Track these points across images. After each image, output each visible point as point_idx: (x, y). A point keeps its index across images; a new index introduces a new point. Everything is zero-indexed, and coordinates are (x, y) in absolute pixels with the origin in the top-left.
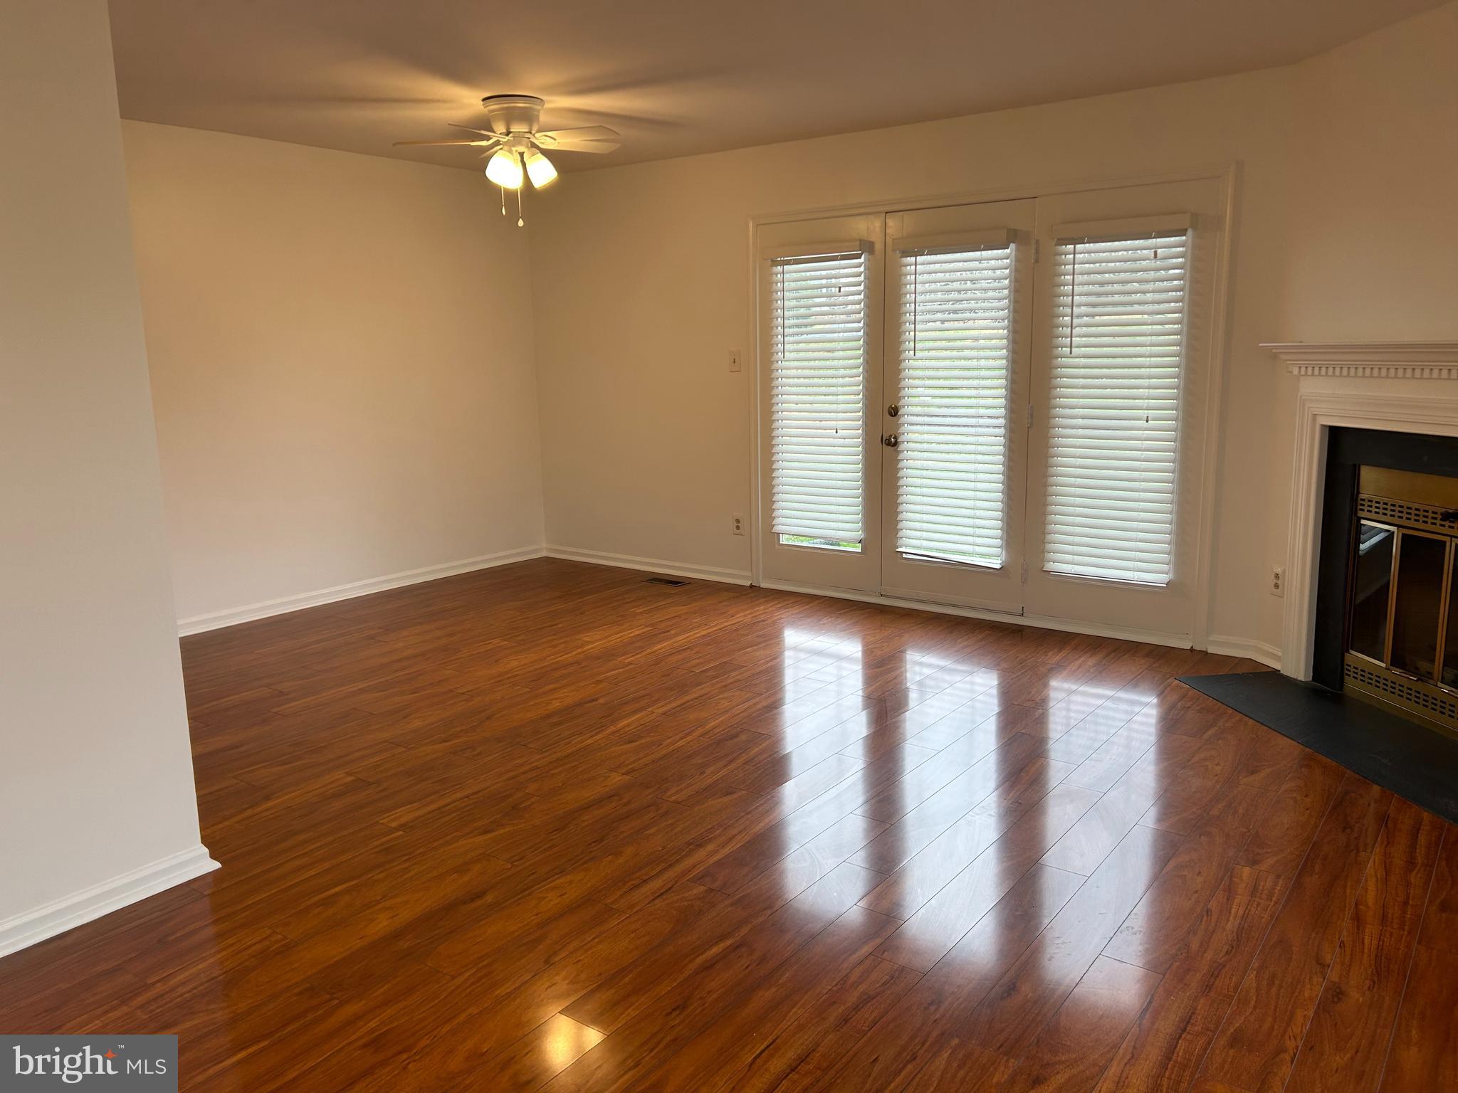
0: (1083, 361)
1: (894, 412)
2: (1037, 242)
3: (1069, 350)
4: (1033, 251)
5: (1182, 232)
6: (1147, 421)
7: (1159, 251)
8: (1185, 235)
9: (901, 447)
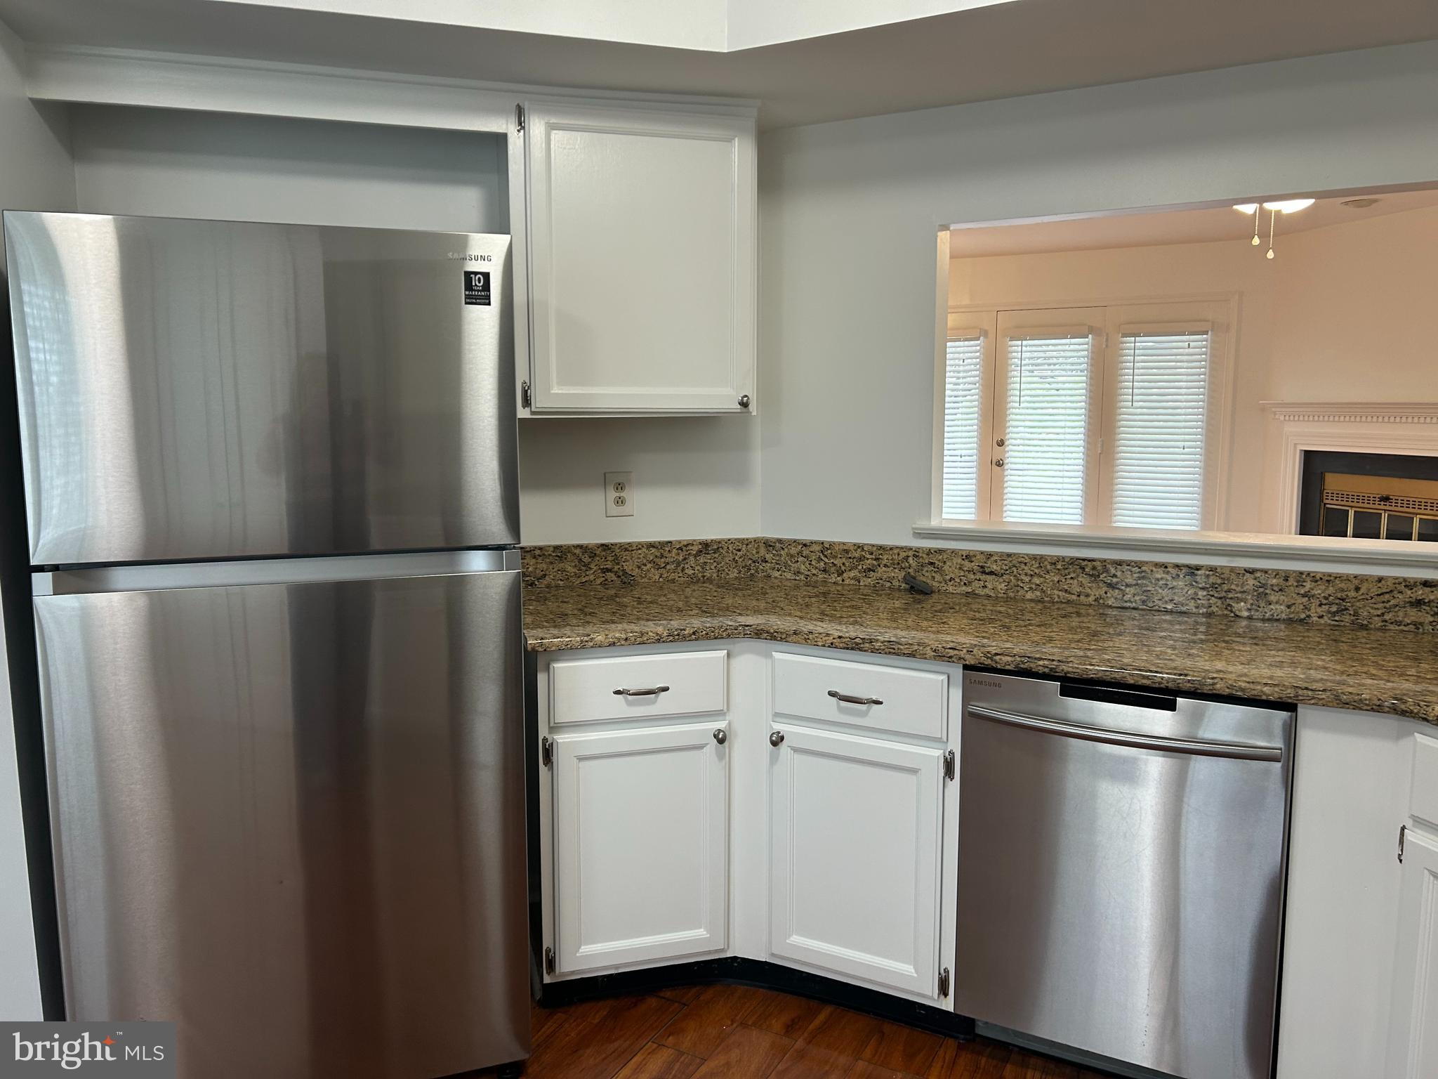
0: (1139, 411)
1: (1001, 443)
2: (1107, 334)
3: (1131, 403)
4: (1105, 340)
5: (1206, 333)
6: (1184, 449)
7: (1191, 344)
8: (1207, 335)
9: (1006, 467)
